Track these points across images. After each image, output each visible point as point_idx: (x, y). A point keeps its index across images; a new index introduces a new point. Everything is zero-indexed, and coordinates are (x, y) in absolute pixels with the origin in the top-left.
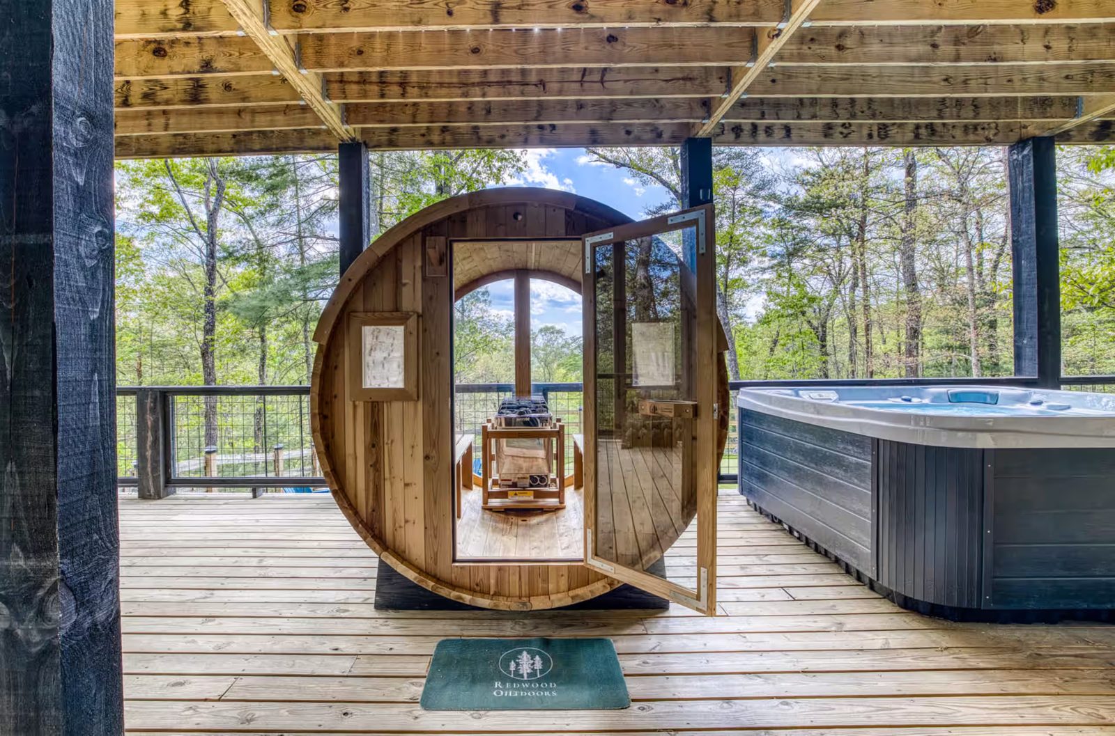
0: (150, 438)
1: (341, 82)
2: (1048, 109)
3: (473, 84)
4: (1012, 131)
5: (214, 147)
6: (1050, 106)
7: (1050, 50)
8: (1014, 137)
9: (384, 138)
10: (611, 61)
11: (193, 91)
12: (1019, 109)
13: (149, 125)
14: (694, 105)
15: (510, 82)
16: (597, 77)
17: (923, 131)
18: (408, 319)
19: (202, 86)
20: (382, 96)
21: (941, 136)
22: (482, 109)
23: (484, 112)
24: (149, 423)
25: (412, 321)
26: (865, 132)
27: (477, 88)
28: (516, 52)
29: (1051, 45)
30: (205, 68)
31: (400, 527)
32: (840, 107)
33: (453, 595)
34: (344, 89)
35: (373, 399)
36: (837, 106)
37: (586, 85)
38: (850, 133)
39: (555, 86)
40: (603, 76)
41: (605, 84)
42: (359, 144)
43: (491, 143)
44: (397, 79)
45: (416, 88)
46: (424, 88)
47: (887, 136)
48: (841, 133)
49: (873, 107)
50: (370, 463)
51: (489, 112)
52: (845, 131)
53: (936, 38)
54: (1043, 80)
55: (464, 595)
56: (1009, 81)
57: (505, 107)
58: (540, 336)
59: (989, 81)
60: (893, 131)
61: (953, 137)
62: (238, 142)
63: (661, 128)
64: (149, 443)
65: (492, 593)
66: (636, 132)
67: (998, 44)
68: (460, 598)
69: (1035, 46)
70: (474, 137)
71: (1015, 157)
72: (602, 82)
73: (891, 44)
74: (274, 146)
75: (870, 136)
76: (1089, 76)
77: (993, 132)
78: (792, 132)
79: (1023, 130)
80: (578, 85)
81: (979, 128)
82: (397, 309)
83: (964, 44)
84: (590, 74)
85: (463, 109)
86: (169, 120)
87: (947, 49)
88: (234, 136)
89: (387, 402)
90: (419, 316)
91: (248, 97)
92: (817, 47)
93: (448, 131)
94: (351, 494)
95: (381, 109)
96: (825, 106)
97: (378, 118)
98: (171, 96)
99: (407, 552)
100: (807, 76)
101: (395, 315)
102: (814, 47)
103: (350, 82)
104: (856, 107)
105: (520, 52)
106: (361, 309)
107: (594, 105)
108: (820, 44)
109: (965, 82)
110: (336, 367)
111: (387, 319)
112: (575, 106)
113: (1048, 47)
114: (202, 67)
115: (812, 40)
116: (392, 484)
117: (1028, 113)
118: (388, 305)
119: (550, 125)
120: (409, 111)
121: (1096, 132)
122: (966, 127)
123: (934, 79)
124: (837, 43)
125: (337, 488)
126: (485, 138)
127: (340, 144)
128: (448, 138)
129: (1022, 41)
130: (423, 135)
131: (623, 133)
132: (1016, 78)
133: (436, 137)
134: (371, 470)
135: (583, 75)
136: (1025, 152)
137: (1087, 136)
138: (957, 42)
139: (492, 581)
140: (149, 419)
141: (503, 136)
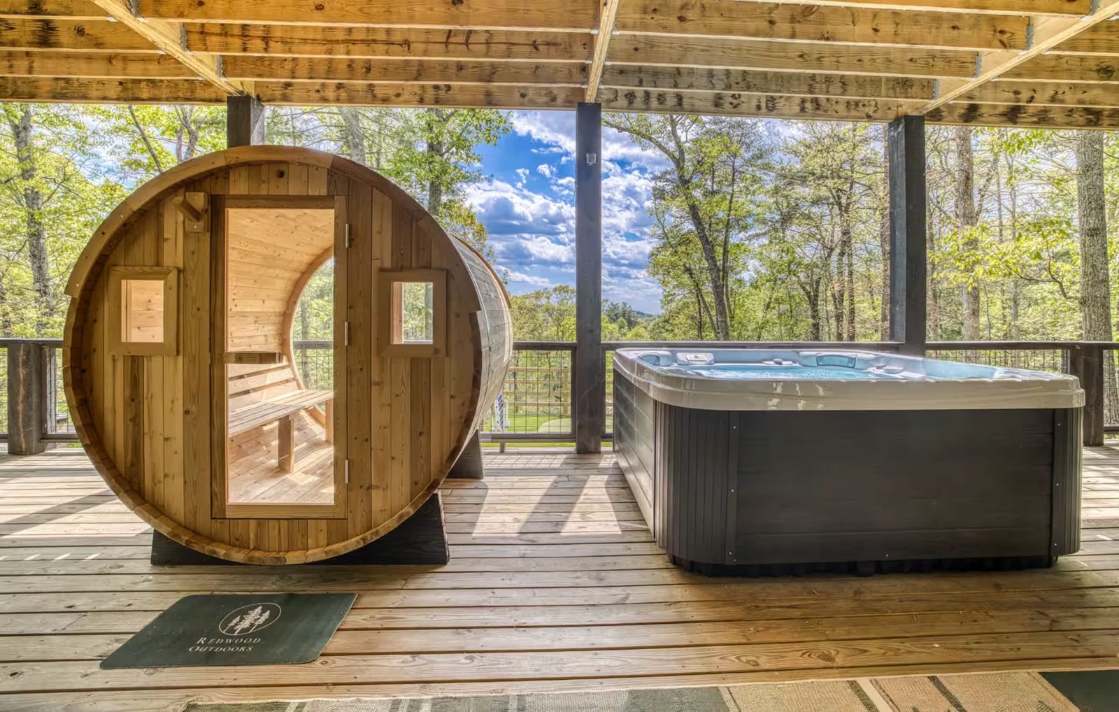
0: (22, 391)
1: (202, 33)
2: (909, 89)
3: (337, 42)
4: (890, 109)
5: (100, 94)
6: (911, 86)
7: (878, 33)
8: (892, 115)
9: (278, 93)
10: (456, 23)
11: (42, 34)
12: (883, 88)
13: (11, 66)
14: (574, 71)
15: (375, 41)
16: (462, 39)
17: (808, 105)
18: (168, 274)
19: (53, 29)
20: (245, 50)
21: (825, 111)
22: (363, 68)
23: (365, 70)
24: (22, 377)
25: (173, 277)
26: (754, 103)
27: (342, 46)
28: (361, 10)
29: (878, 28)
30: (34, 10)
31: (160, 482)
32: (715, 78)
33: (206, 549)
34: (205, 40)
35: (132, 354)
36: (712, 77)
37: (451, 47)
38: (739, 104)
39: (421, 47)
40: (468, 37)
41: (470, 46)
42: (248, 97)
43: (385, 100)
44: (260, 33)
45: (279, 43)
46: (287, 43)
47: (774, 108)
48: (731, 104)
49: (747, 79)
50: (130, 417)
51: (368, 70)
52: (735, 102)
53: (773, 15)
54: (890, 61)
55: (218, 550)
56: (859, 60)
57: (385, 66)
58: (554, 295)
59: (841, 60)
60: (780, 104)
61: (837, 112)
62: (125, 89)
63: (555, 92)
64: (21, 398)
65: (252, 547)
66: (531, 94)
67: (831, 24)
68: (214, 552)
69: (864, 28)
70: (370, 95)
71: (892, 133)
72: (467, 44)
73: (732, 19)
74: (164, 96)
75: (759, 107)
76: (931, 61)
77: (872, 109)
78: (684, 100)
79: (900, 109)
80: (443, 46)
81: (860, 105)
82: (158, 263)
83: (799, 22)
84: (455, 35)
85: (344, 67)
86: (33, 62)
87: (785, 26)
88: (121, 83)
89: (147, 357)
90: (179, 271)
91: (102, 44)
92: (660, 17)
93: (343, 87)
94: (109, 449)
95: (259, 63)
96: (702, 76)
97: (258, 72)
98: (18, 37)
99: (166, 507)
100: (668, 45)
101: (155, 270)
102: (656, 17)
103: (212, 34)
104: (732, 79)
105: (365, 10)
106: (122, 263)
107: (474, 67)
108: (662, 15)
109: (819, 59)
110: (95, 321)
111: (150, 273)
112: (454, 67)
113: (876, 30)
114: (31, 8)
115: (655, 10)
116: (151, 438)
117: (891, 92)
118: (149, 260)
119: (446, 85)
120: (288, 66)
121: (963, 114)
122: (848, 103)
123: (790, 55)
124: (679, 15)
125: (88, 442)
126: (380, 96)
127: (228, 97)
128: (343, 94)
129: (853, 22)
130: (318, 91)
131: (518, 95)
132: (866, 58)
133: (330, 94)
134: (130, 424)
135: (448, 37)
136: (900, 129)
137: (956, 117)
138: (793, 20)
139: (252, 536)
140: (22, 372)
141: (398, 95)
